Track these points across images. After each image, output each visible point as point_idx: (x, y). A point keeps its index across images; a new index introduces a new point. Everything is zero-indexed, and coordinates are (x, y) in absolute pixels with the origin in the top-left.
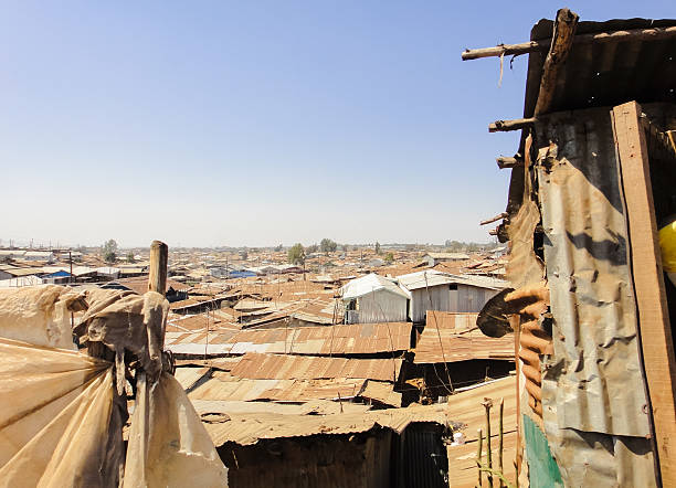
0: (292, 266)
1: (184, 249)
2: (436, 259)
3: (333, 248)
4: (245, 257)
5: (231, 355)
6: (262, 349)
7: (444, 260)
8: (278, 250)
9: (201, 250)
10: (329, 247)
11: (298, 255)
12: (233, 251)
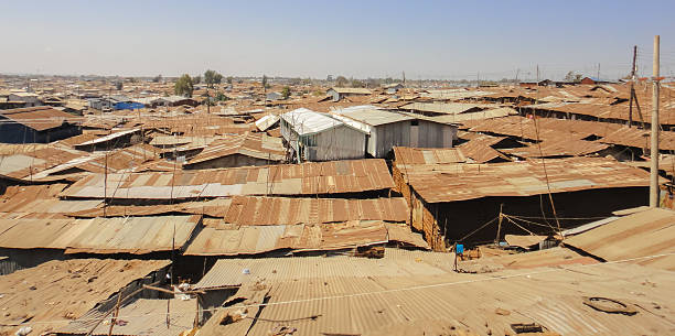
0: (183, 98)
1: (42, 76)
2: (340, 94)
3: (218, 79)
4: (120, 87)
5: (202, 199)
6: (237, 190)
7: (348, 94)
8: (156, 80)
9: (65, 78)
10: (213, 79)
11: (186, 85)
12: (104, 81)
